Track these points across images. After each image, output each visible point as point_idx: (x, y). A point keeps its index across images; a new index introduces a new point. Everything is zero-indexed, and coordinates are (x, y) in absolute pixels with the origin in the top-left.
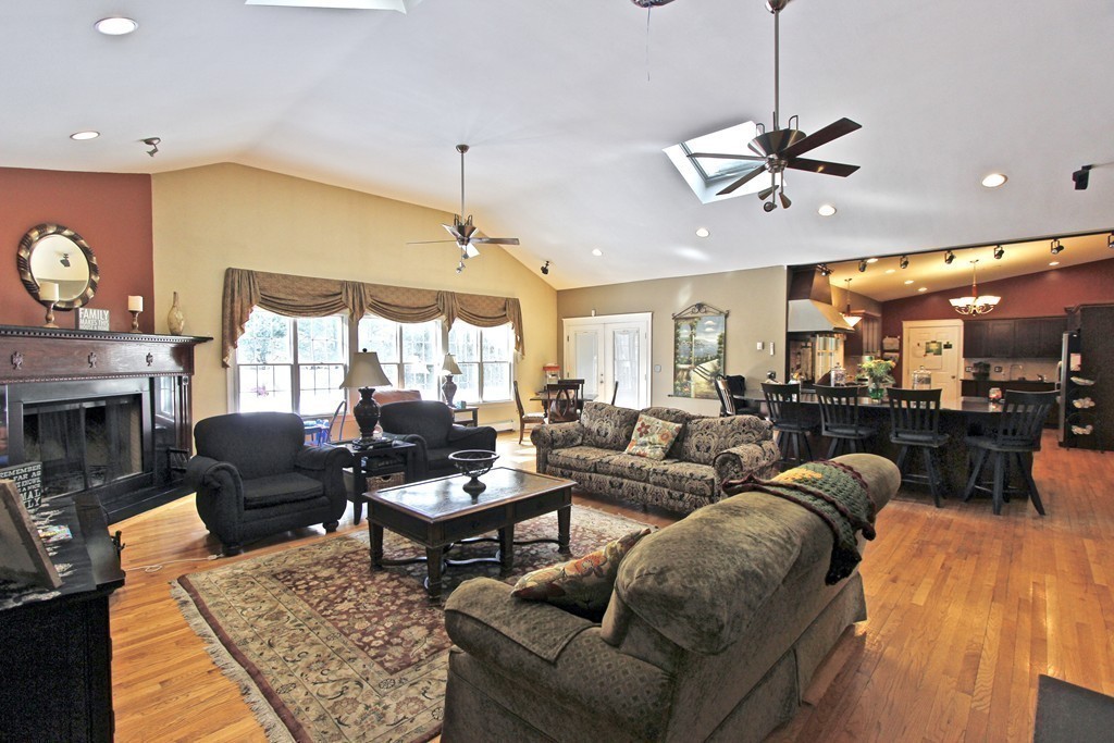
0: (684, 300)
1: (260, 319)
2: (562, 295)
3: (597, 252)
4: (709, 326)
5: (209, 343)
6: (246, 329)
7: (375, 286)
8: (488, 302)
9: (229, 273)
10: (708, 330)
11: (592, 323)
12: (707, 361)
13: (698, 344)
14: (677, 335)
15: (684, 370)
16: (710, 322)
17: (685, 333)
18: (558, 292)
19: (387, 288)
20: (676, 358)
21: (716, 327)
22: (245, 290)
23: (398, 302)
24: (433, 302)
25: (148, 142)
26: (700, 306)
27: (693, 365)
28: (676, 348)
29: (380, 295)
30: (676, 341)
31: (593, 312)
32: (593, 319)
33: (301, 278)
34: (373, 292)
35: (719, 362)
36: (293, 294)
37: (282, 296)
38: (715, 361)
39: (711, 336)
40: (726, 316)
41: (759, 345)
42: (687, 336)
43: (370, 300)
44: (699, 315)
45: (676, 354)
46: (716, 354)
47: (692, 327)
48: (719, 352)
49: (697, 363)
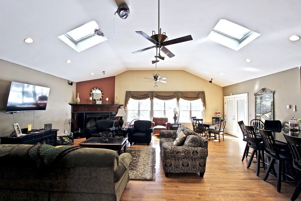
0: (257, 88)
1: (131, 101)
2: (224, 89)
3: (222, 74)
4: (267, 98)
5: (123, 106)
6: (128, 103)
7: (157, 92)
8: (192, 93)
9: (127, 91)
10: (267, 99)
11: (231, 97)
12: (267, 113)
13: (264, 106)
14: (256, 102)
15: (259, 116)
16: (267, 96)
17: (258, 101)
18: (223, 87)
19: (160, 92)
20: (255, 112)
21: (270, 98)
22: (129, 95)
23: (163, 95)
24: (173, 94)
25: (103, 72)
26: (264, 90)
27: (262, 115)
28: (256, 107)
29: (158, 94)
30: (256, 105)
31: (231, 94)
32: (231, 96)
33: (140, 92)
34: (156, 93)
35: (271, 114)
36: (138, 95)
37: (136, 96)
38: (270, 113)
39: (268, 102)
40: (274, 94)
41: (288, 107)
42: (259, 102)
43: (155, 95)
44: (263, 93)
45: (256, 110)
46: (270, 110)
47: (261, 98)
48: (271, 109)
49: (263, 114)
